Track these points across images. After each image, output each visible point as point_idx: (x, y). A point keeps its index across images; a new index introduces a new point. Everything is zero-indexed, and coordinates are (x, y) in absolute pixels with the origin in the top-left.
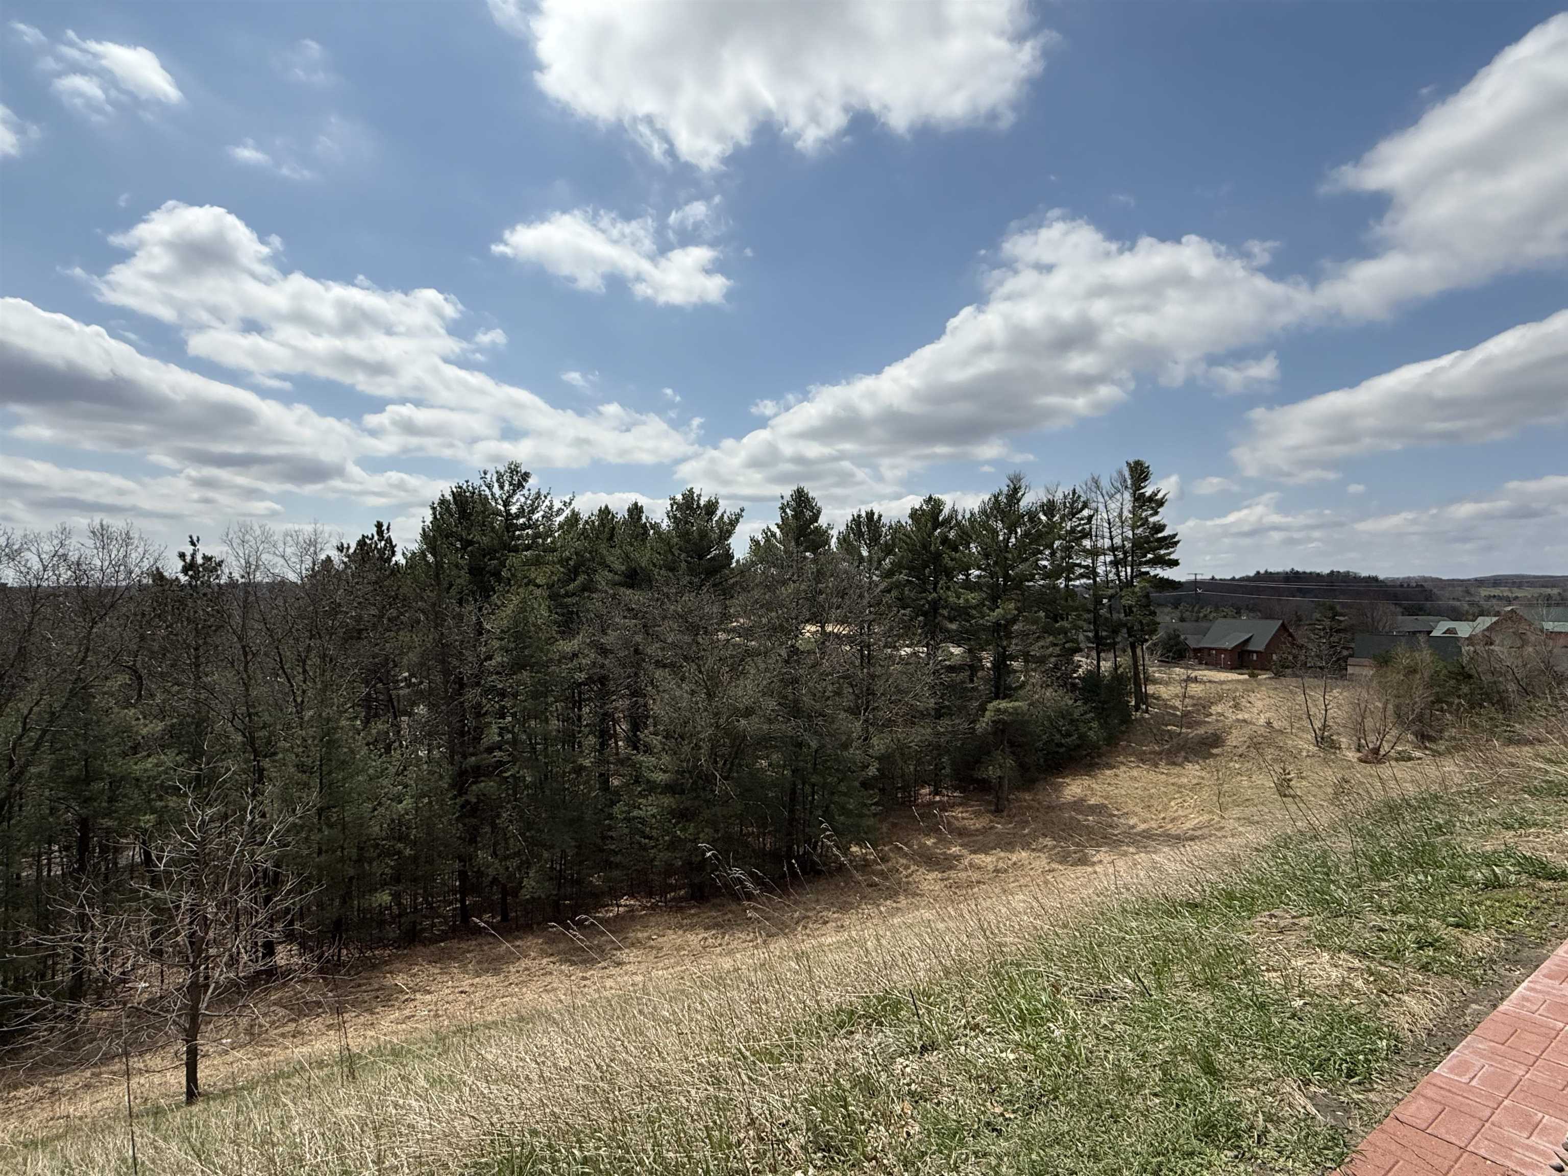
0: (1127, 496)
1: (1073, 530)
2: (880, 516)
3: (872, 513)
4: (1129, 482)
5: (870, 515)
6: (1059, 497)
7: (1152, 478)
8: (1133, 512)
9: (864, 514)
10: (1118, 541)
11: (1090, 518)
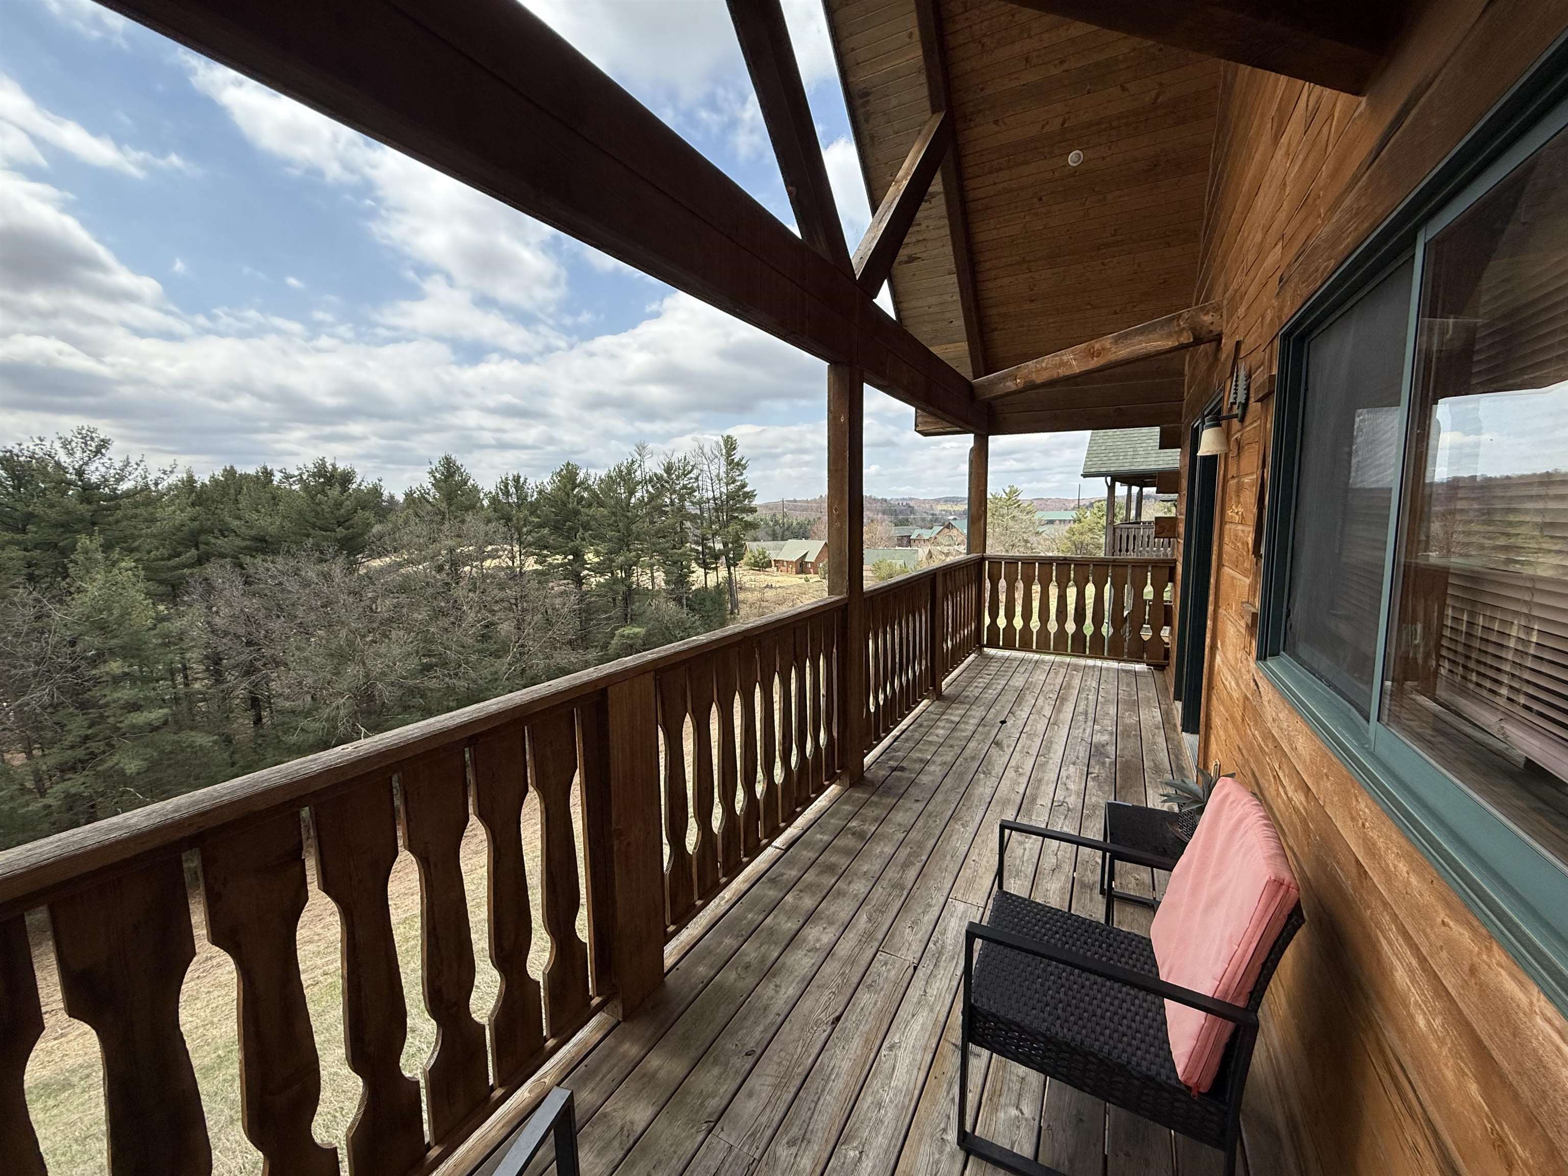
0: (723, 461)
1: (685, 487)
2: (526, 479)
3: (519, 477)
4: (724, 451)
5: (517, 479)
6: (674, 460)
7: (739, 449)
8: (727, 473)
9: (511, 478)
10: (717, 495)
11: (697, 479)
